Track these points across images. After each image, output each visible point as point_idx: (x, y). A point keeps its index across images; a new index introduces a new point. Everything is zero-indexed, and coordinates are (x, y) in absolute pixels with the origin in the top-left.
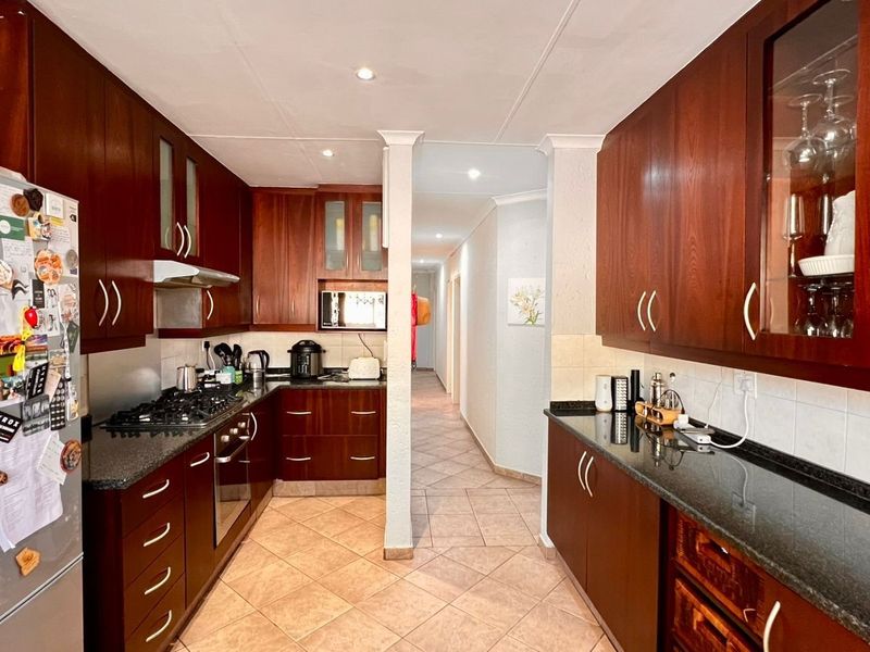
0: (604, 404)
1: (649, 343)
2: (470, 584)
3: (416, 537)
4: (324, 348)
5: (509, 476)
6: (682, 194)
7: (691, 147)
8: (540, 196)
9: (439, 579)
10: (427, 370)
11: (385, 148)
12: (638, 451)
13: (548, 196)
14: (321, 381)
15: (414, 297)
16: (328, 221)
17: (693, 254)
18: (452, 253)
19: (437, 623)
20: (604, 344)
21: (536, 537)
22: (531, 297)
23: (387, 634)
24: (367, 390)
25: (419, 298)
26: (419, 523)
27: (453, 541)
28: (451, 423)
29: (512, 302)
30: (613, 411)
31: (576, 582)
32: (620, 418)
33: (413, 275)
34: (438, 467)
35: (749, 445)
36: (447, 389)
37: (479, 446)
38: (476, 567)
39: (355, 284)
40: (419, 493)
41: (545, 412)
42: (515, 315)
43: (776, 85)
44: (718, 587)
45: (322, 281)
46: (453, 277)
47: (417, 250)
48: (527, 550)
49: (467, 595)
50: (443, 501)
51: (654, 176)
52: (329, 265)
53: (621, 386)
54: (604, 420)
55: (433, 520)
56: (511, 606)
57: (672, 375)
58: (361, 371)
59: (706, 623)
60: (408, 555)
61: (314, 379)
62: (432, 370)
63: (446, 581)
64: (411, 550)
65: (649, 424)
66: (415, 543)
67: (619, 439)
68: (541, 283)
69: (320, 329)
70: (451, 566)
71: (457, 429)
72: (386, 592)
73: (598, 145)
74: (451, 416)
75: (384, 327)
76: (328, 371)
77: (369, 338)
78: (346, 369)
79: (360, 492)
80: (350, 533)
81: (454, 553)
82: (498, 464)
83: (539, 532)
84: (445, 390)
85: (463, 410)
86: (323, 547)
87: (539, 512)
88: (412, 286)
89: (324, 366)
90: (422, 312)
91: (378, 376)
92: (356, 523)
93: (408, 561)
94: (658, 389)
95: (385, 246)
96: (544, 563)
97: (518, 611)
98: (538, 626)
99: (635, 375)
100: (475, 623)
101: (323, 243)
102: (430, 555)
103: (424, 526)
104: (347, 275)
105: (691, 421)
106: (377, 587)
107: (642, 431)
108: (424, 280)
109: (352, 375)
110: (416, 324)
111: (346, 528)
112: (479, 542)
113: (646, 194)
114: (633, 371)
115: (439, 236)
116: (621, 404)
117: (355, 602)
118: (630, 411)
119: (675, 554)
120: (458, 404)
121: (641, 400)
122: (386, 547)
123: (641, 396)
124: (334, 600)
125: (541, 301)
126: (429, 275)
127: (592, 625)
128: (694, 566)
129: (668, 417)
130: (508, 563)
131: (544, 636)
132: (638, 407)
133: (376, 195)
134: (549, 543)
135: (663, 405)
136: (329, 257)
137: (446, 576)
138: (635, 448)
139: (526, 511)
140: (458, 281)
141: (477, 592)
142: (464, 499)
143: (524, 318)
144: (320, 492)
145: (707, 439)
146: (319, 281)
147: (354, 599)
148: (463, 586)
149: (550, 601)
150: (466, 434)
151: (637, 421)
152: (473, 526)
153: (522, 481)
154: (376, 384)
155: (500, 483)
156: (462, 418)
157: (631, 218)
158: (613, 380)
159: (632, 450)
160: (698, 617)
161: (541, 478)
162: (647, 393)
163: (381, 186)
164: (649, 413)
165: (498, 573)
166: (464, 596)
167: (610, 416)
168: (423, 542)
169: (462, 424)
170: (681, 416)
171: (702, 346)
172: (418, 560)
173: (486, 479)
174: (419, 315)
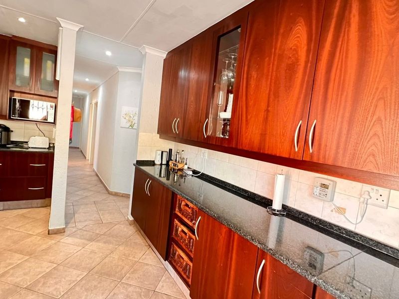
0: (158, 162)
1: (175, 138)
2: (94, 238)
3: (67, 223)
4: (11, 129)
5: (116, 195)
6: (191, 83)
7: (195, 66)
8: (138, 71)
9: (79, 239)
10: (76, 148)
11: (60, 28)
12: (169, 180)
13: (142, 72)
14: (9, 148)
15: (73, 107)
16: (18, 58)
17: (192, 106)
18: (94, 90)
19: (77, 256)
20: (160, 138)
21: (126, 217)
22: (132, 116)
23: (50, 264)
24: (40, 154)
25: (75, 108)
26: (69, 217)
27: (86, 223)
28: (88, 173)
29: (123, 117)
30: (161, 164)
31: (142, 231)
32: (164, 167)
33: (73, 97)
34: (79, 193)
35: (203, 174)
36: (87, 157)
37: (102, 183)
38: (97, 232)
39: (35, 96)
40: (69, 204)
41: (134, 165)
42: (124, 123)
43: (220, 53)
44: (186, 218)
45: (12, 92)
46: (94, 102)
47: (76, 85)
48: (122, 223)
49: (93, 243)
50: (82, 207)
51: (182, 73)
52: (18, 83)
53: (165, 155)
54: (157, 168)
55: (76, 216)
56: (113, 244)
57: (183, 151)
58: (37, 143)
59: (183, 231)
60: (63, 231)
61: (4, 146)
62: (78, 148)
63: (82, 239)
64: (64, 229)
65: (173, 169)
66: (66, 226)
67: (162, 175)
68: (137, 110)
69: (10, 119)
70: (85, 233)
71: (91, 176)
72: (49, 248)
73: (165, 56)
74: (88, 170)
75: (53, 122)
76: (13, 142)
77: (43, 127)
78: (27, 142)
79: (33, 206)
80: (27, 226)
81: (87, 227)
82: (111, 190)
83: (128, 215)
84: (86, 158)
85: (95, 167)
86: (9, 233)
87: (128, 208)
88: (72, 102)
89: (12, 140)
90: (76, 116)
91: (48, 147)
92: (31, 221)
93: (62, 234)
94: (178, 156)
95: (57, 79)
96: (129, 226)
97: (116, 245)
98: (124, 249)
99: (171, 150)
100: (96, 253)
101: (14, 70)
102: (74, 230)
103: (72, 218)
104: (30, 90)
105: (188, 168)
106: (44, 247)
107: (171, 172)
108: (78, 101)
109: (30, 145)
110: (73, 121)
111: (25, 223)
112: (100, 223)
113: (179, 80)
114: (170, 149)
115: (87, 80)
116: (164, 162)
117: (31, 255)
118: (167, 164)
119: (175, 210)
120: (93, 165)
121: (172, 160)
122: (50, 229)
123: (172, 159)
124: (17, 256)
125: (136, 118)
126: (80, 98)
127: (146, 245)
128: (180, 213)
129: (180, 166)
130: (113, 228)
131: (126, 252)
132: (170, 163)
133: (53, 51)
134: (131, 218)
135: (179, 162)
136: (18, 78)
137: (82, 237)
138: (168, 179)
139: (123, 208)
140: (96, 104)
141: (98, 241)
142: (94, 205)
143: (128, 125)
144: (6, 207)
145: (191, 173)
146: (11, 91)
147: (30, 254)
148: (91, 240)
149: (130, 239)
150: (96, 178)
151: (170, 168)
152: (97, 216)
153: (122, 196)
154: (47, 150)
155: (111, 197)
156: (94, 171)
157: (174, 89)
158: (162, 152)
159: (167, 180)
160: (180, 229)
161: (130, 195)
162: (174, 158)
163: (57, 47)
164: (174, 165)
165: (108, 232)
166: (91, 243)
167: (160, 166)
168: (70, 225)
169: (94, 174)
170: (185, 166)
171: (191, 139)
172: (68, 232)
173: (105, 196)
174: (75, 117)
